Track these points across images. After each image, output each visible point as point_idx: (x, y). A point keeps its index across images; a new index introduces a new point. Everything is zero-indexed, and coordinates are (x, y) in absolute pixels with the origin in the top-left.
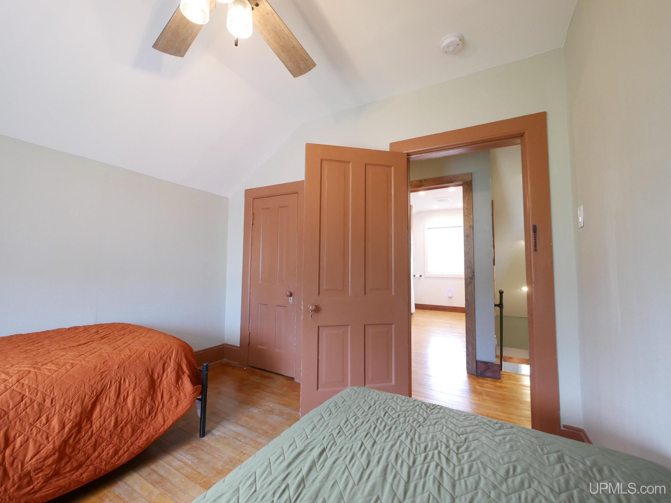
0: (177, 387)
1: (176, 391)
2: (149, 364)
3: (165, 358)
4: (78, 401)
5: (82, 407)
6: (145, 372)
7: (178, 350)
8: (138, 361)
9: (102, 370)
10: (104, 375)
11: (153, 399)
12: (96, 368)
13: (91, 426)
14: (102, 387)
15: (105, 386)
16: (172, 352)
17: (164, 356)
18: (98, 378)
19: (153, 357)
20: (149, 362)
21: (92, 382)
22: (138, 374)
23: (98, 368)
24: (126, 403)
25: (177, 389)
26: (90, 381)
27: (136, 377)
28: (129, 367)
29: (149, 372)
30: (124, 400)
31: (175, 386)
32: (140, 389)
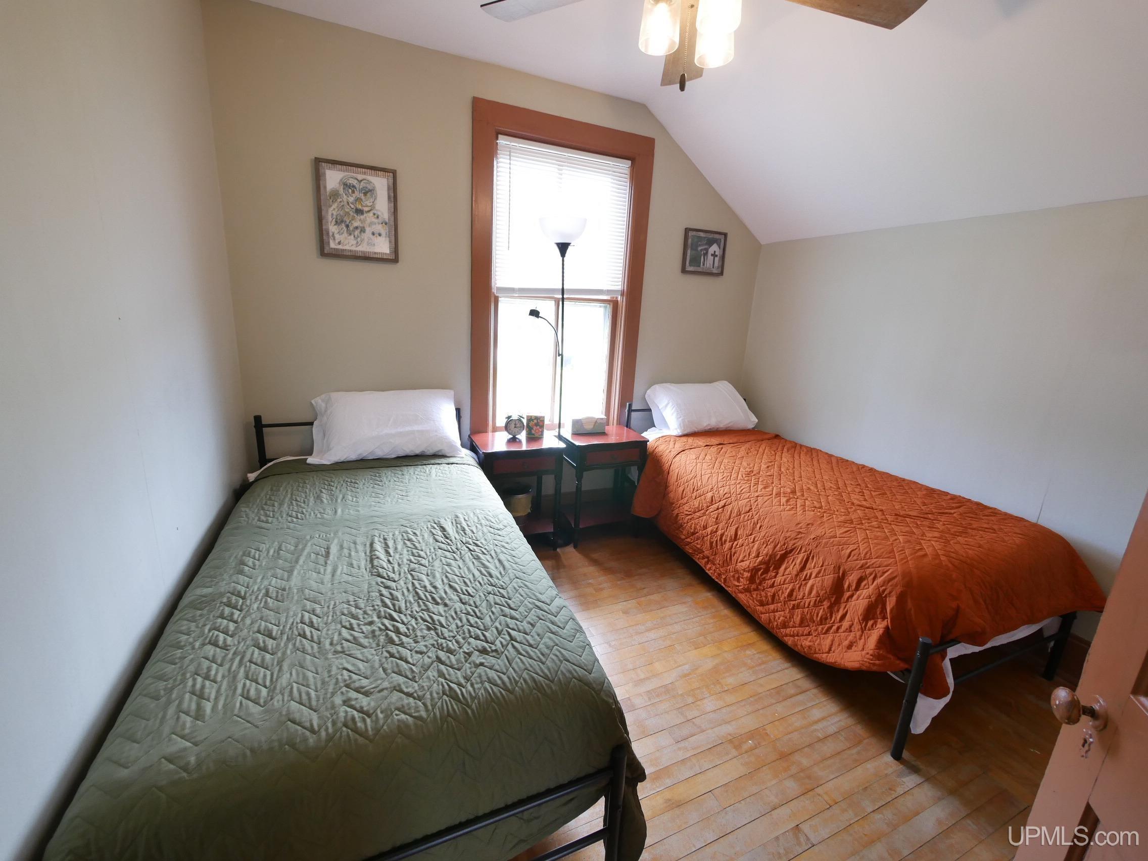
0: (861, 626)
1: (858, 630)
2: (844, 561)
3: (868, 571)
4: (772, 542)
5: (774, 550)
6: (834, 567)
7: (896, 577)
8: (835, 548)
9: (801, 530)
10: (799, 536)
11: (831, 607)
12: (799, 524)
13: (775, 577)
14: (793, 547)
15: (795, 548)
16: (884, 573)
17: (868, 567)
18: (793, 535)
19: (855, 558)
20: (846, 558)
21: (788, 534)
22: (826, 563)
23: (800, 525)
24: (806, 584)
25: (860, 627)
26: (787, 531)
27: (823, 563)
28: (824, 548)
29: (839, 573)
30: (805, 580)
31: (859, 621)
32: (821, 582)
